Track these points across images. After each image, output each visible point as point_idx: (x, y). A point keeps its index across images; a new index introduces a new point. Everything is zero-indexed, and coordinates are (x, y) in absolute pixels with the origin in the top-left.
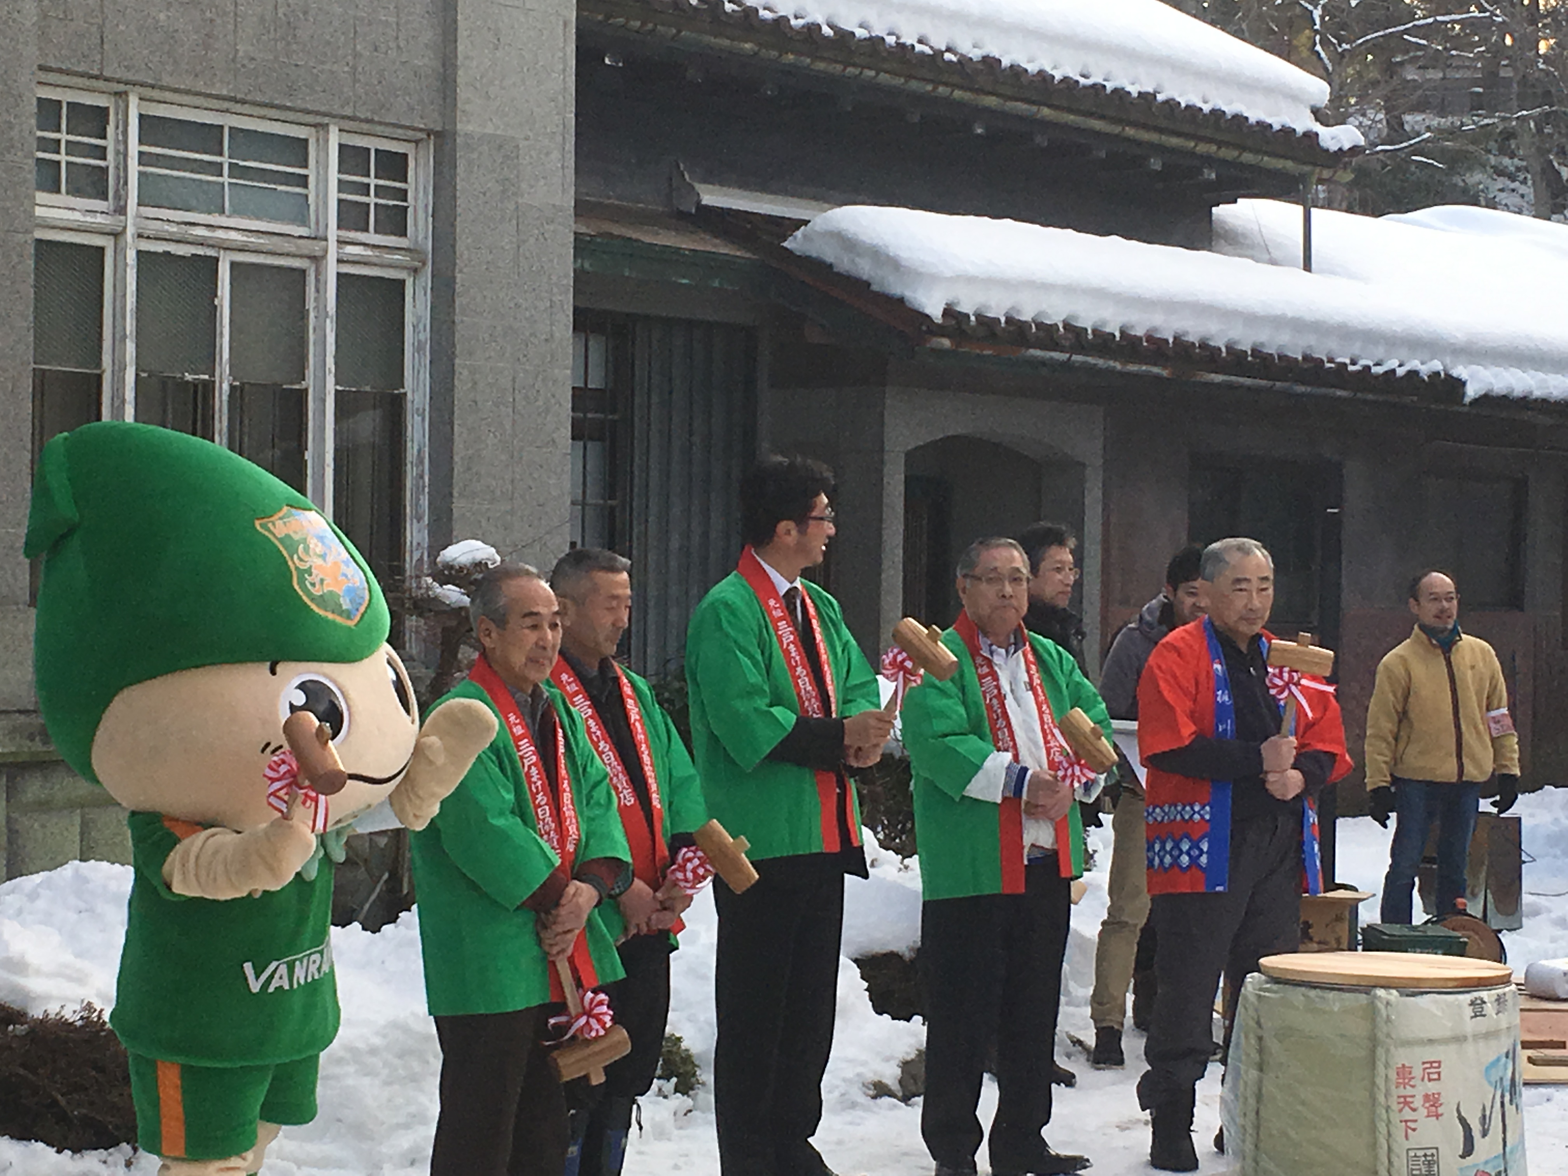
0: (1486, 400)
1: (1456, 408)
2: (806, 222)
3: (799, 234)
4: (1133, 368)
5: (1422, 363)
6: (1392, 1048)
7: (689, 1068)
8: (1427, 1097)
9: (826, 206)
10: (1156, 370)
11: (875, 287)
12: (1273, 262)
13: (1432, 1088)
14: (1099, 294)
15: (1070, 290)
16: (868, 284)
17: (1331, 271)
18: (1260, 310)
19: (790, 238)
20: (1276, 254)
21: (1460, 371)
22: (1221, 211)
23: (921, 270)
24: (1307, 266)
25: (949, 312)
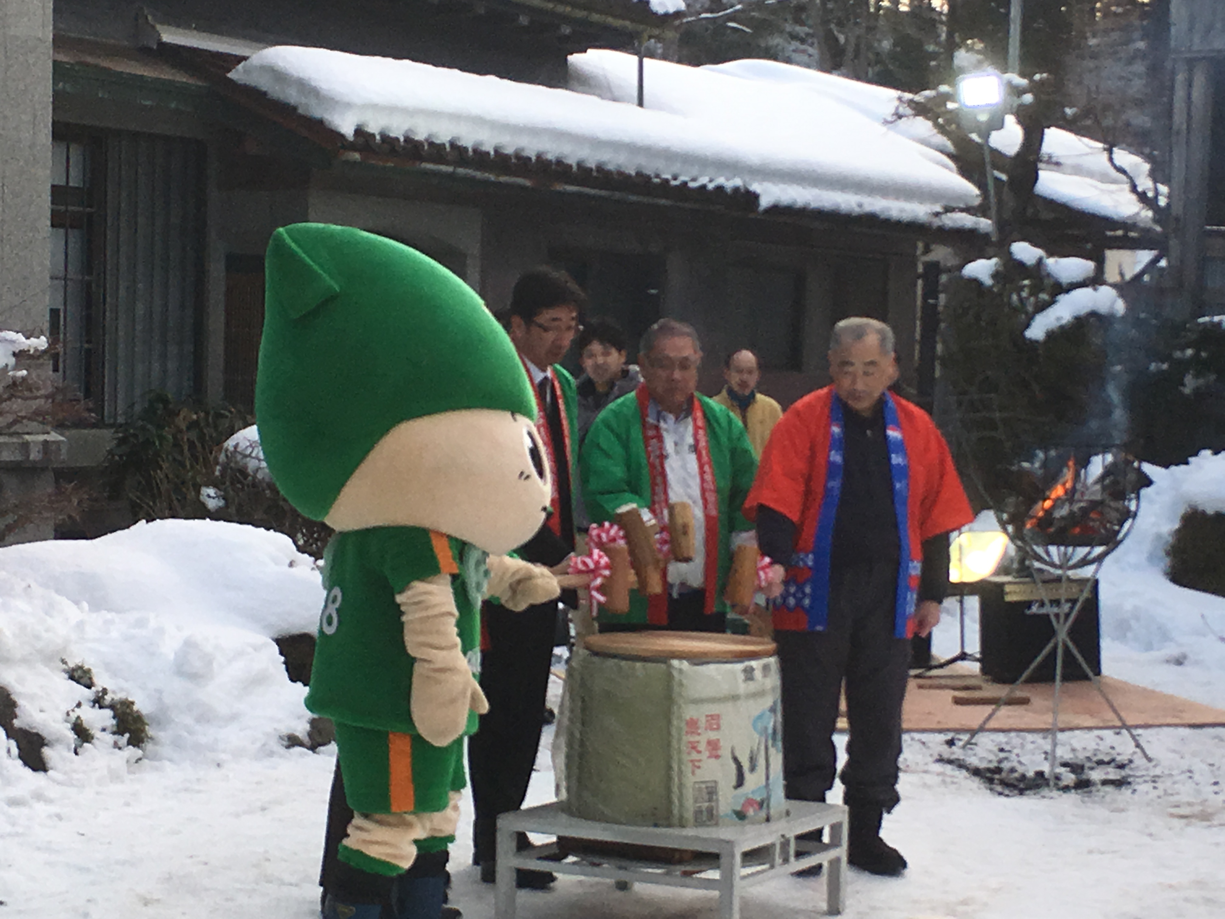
0: (776, 209)
1: (752, 216)
2: (245, 58)
3: (240, 67)
4: (503, 179)
5: (728, 180)
6: (683, 706)
7: (139, 725)
8: (709, 743)
9: (261, 45)
10: (520, 181)
11: (300, 111)
12: (615, 100)
13: (713, 735)
14: (479, 121)
15: (456, 117)
16: (295, 109)
17: (659, 107)
18: (603, 136)
19: (233, 70)
20: (617, 93)
21: (755, 187)
22: (575, 59)
23: (337, 99)
24: (641, 103)
25: (359, 131)
